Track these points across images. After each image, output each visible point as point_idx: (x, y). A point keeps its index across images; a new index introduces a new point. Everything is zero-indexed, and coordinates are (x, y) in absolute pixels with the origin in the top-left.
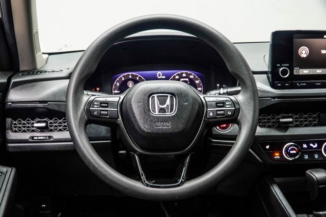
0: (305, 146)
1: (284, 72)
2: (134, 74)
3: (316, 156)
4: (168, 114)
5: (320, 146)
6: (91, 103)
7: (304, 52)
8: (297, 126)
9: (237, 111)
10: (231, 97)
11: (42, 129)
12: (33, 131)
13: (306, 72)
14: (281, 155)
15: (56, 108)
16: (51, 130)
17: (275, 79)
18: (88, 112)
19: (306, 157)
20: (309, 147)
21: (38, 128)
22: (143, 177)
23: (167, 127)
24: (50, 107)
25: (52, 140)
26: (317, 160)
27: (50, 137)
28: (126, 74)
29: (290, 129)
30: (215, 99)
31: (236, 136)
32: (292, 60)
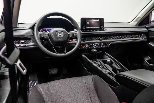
0: (89, 45)
1: (84, 28)
2: (45, 29)
3: (92, 47)
4: (61, 36)
5: (92, 45)
6: (41, 34)
7: (88, 23)
8: (87, 41)
9: (77, 36)
10: (75, 32)
11: (23, 43)
12: (20, 44)
13: (88, 28)
14: (84, 47)
15: (27, 37)
16: (25, 43)
17: (82, 29)
18: (40, 36)
19: (90, 47)
20: (90, 45)
21: (21, 43)
22: (56, 52)
23: (61, 40)
24: (25, 37)
25: (26, 46)
26: (90, 48)
27: (25, 45)
28: (43, 29)
29: (86, 41)
30: (71, 33)
31: (76, 43)
32: (86, 25)
